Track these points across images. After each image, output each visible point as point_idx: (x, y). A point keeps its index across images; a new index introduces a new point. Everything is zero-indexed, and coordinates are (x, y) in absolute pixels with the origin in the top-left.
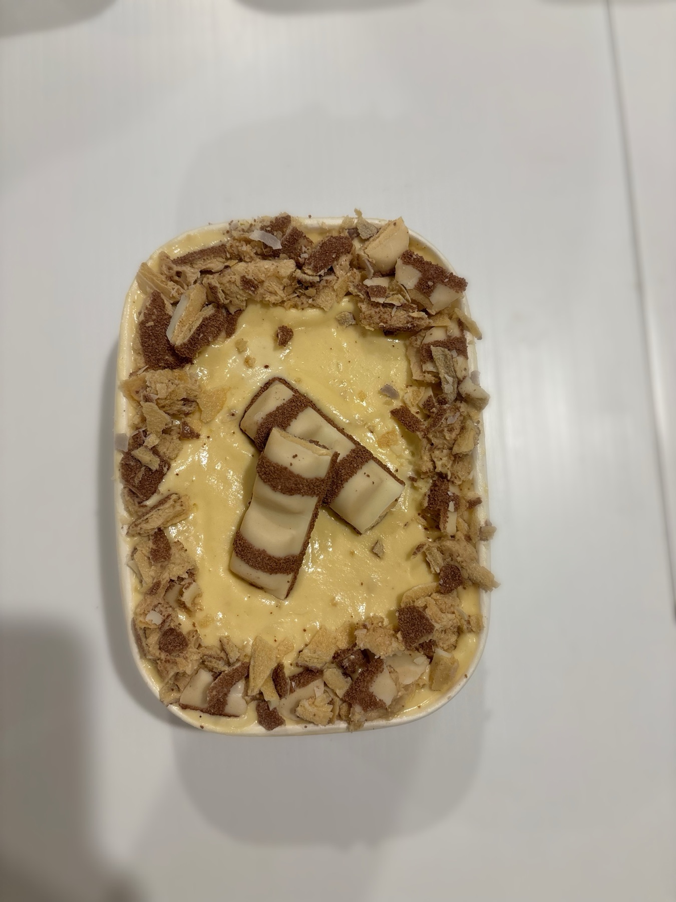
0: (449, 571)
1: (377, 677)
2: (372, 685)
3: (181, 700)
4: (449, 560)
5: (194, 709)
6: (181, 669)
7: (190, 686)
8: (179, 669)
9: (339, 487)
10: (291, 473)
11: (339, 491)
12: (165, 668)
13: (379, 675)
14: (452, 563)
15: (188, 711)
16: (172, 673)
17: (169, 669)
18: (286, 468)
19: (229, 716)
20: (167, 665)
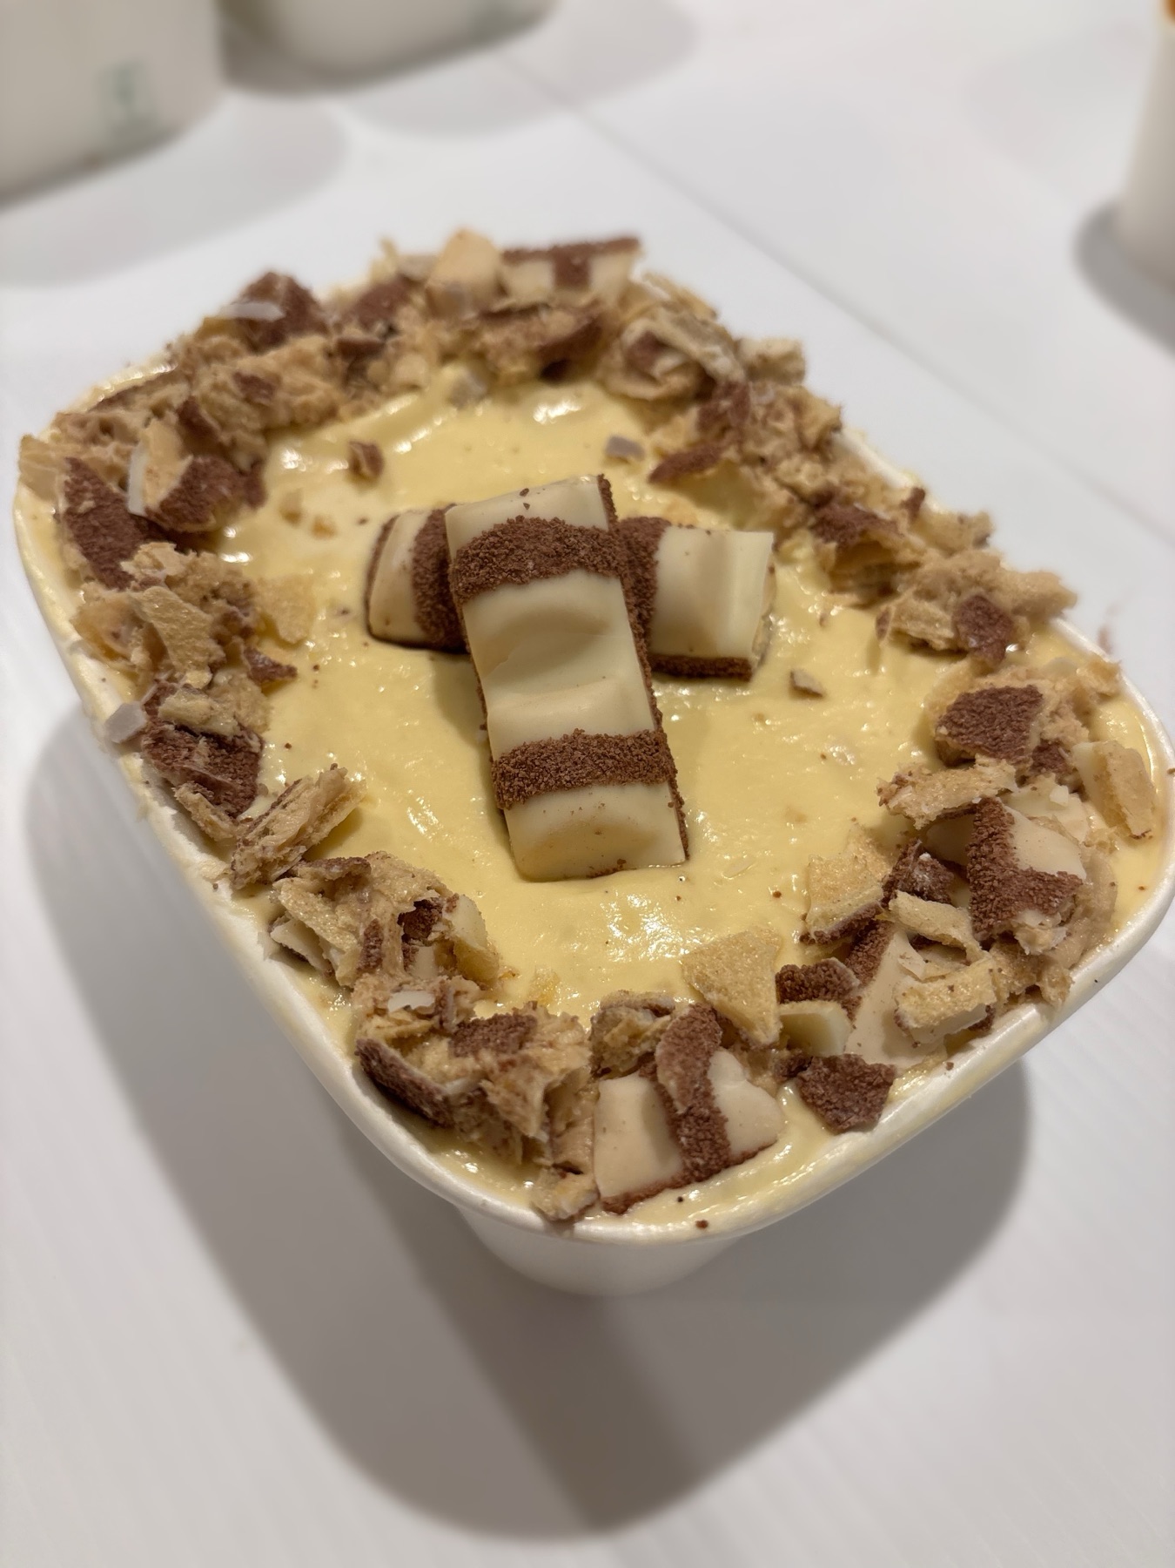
0: (971, 614)
1: (1012, 836)
2: (1016, 857)
3: (602, 1188)
4: (953, 599)
5: (650, 1192)
6: (556, 1069)
7: (604, 1130)
8: (551, 1073)
9: (648, 566)
10: (537, 522)
11: (654, 575)
12: (511, 1088)
13: (1012, 830)
14: (965, 597)
15: (640, 1208)
16: (537, 1096)
17: (521, 1083)
18: (520, 518)
19: (748, 1156)
20: (512, 1075)
